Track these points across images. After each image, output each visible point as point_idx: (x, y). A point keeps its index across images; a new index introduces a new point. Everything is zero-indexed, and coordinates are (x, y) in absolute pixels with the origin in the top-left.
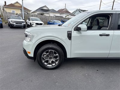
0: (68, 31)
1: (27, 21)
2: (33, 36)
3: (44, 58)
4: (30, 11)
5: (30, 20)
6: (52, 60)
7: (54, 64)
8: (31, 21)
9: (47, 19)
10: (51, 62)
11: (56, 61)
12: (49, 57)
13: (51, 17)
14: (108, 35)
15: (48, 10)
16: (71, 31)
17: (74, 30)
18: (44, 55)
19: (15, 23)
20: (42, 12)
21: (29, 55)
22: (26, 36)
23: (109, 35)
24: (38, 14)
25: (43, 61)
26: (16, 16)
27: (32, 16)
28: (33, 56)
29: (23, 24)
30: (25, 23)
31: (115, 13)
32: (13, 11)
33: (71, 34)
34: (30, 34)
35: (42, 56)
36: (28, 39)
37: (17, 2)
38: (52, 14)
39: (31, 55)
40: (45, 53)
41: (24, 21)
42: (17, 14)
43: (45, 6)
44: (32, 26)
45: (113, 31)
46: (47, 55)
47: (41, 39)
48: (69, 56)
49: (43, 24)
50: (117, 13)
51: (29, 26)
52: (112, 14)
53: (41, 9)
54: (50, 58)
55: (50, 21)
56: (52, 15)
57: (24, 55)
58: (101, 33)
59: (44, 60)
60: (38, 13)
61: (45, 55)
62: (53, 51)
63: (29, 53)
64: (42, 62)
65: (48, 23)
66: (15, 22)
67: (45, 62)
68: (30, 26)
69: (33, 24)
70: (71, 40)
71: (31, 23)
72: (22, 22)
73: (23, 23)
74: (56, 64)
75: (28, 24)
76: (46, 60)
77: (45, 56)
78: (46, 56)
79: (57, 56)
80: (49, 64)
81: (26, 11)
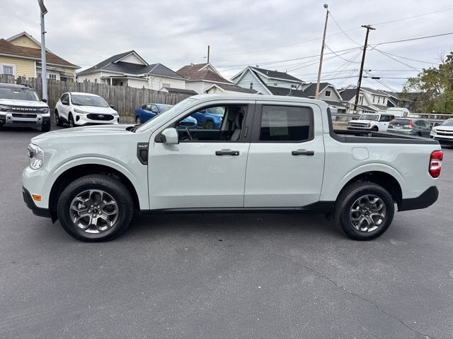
0: (139, 144)
1: (59, 104)
2: (48, 156)
3: (77, 212)
4: (74, 68)
5: (68, 104)
6: (98, 216)
7: (104, 228)
8: (72, 108)
9: (134, 99)
10: (94, 221)
11: (111, 218)
12: (90, 208)
13: (151, 91)
14: (234, 154)
15: (141, 68)
16: (148, 144)
17: (156, 141)
18: (77, 203)
19: (9, 114)
20: (118, 74)
21: (38, 204)
22: (32, 154)
23: (238, 153)
24: (103, 79)
25: (75, 220)
26: (16, 89)
27: (79, 88)
28: (46, 206)
29: (39, 116)
30: (48, 115)
31: (254, 102)
32: (5, 67)
33: (147, 150)
34: (40, 150)
35: (73, 207)
36: (37, 162)
37: (24, 36)
38: (157, 80)
39: (44, 204)
40: (78, 199)
41: (45, 105)
42: (19, 81)
43: (132, 53)
44: (76, 123)
45: (248, 144)
46: (85, 205)
47: (70, 162)
48: (144, 206)
49: (116, 117)
50: (258, 102)
51: (64, 124)
52: (246, 105)
53: (118, 62)
54: (93, 212)
55: (145, 107)
56: (156, 84)
57: (24, 205)
58: (219, 150)
59: (77, 216)
60: (102, 75)
61: (81, 203)
62: (101, 192)
63: (38, 198)
64: (72, 222)
65: (137, 112)
66: (10, 108)
67: (78, 222)
68: (67, 123)
69: (78, 118)
70: (147, 164)
71: (70, 113)
72: (39, 110)
73: (43, 112)
74: (109, 228)
75: (61, 114)
76: (82, 216)
77: (80, 206)
78: (83, 206)
79: (113, 206)
80: (92, 227)
81: (60, 70)
